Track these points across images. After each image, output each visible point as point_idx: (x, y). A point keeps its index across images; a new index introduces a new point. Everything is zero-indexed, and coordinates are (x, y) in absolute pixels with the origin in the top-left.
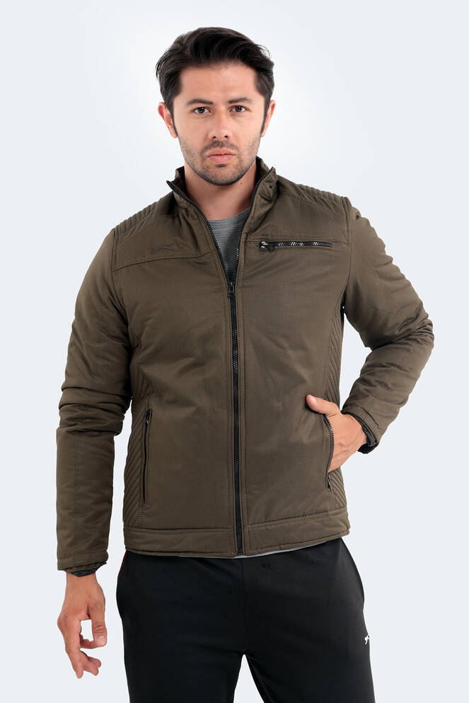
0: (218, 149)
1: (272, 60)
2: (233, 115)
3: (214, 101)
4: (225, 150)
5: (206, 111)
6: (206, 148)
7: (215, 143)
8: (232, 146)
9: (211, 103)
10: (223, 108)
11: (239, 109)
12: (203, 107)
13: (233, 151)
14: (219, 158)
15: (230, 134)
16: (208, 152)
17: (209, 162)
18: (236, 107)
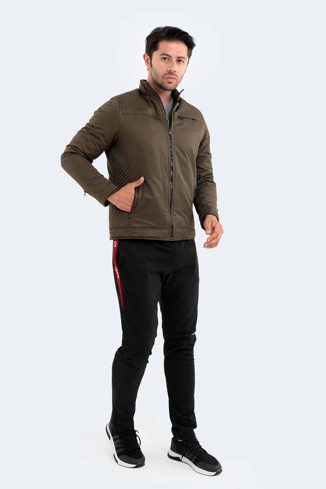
0: (171, 75)
1: (196, 44)
2: (178, 63)
3: (172, 56)
4: (173, 76)
5: (167, 59)
6: (165, 75)
7: (170, 72)
8: (176, 75)
9: (170, 56)
10: (174, 59)
11: (179, 61)
12: (166, 58)
13: (176, 78)
14: (170, 79)
15: (176, 71)
16: (166, 76)
17: (165, 80)
18: (179, 60)
